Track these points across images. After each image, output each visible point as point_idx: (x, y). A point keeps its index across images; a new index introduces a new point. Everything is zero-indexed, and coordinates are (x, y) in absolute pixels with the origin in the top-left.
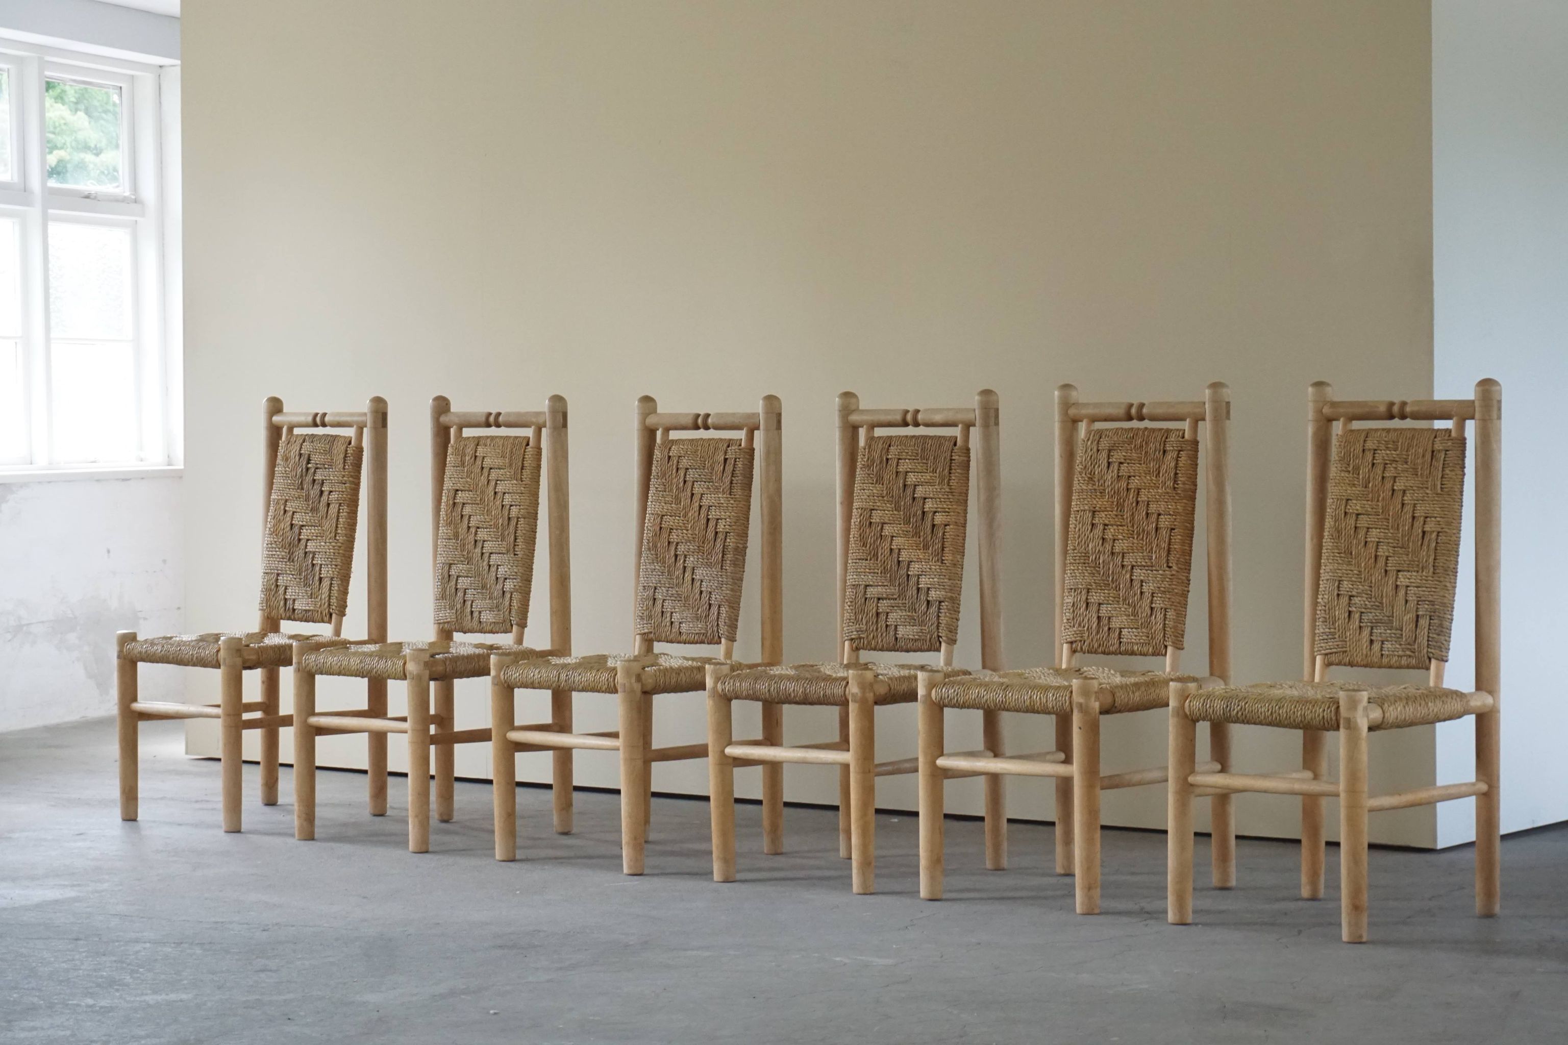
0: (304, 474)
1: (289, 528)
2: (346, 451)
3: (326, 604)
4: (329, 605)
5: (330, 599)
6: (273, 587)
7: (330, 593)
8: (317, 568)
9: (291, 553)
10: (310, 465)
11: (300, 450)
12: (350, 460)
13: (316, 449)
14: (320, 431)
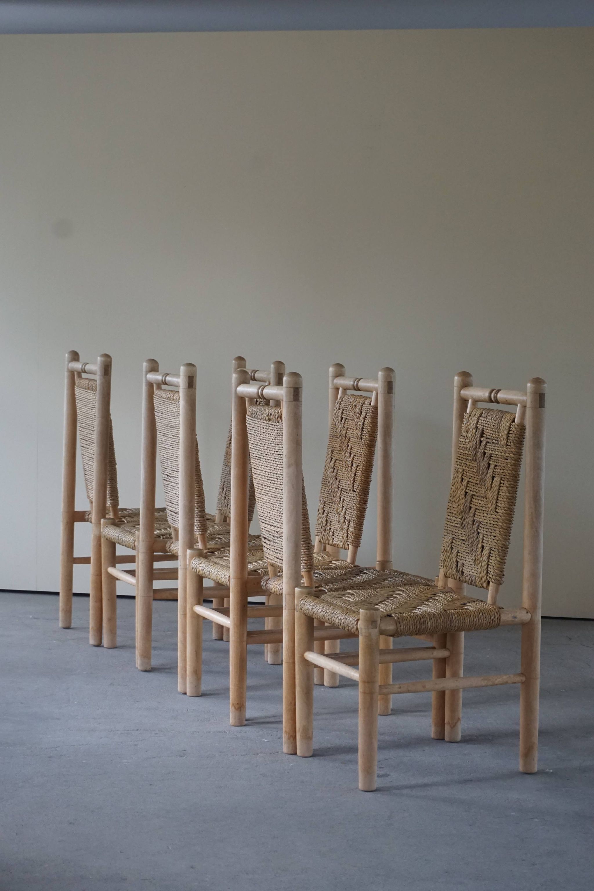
0: (478, 446)
1: (463, 496)
2: (510, 428)
3: (485, 572)
4: (487, 572)
5: (488, 567)
6: (448, 549)
7: (489, 561)
8: (481, 537)
9: (463, 519)
10: (482, 439)
11: (477, 424)
12: (512, 437)
13: (488, 424)
14: (494, 406)
